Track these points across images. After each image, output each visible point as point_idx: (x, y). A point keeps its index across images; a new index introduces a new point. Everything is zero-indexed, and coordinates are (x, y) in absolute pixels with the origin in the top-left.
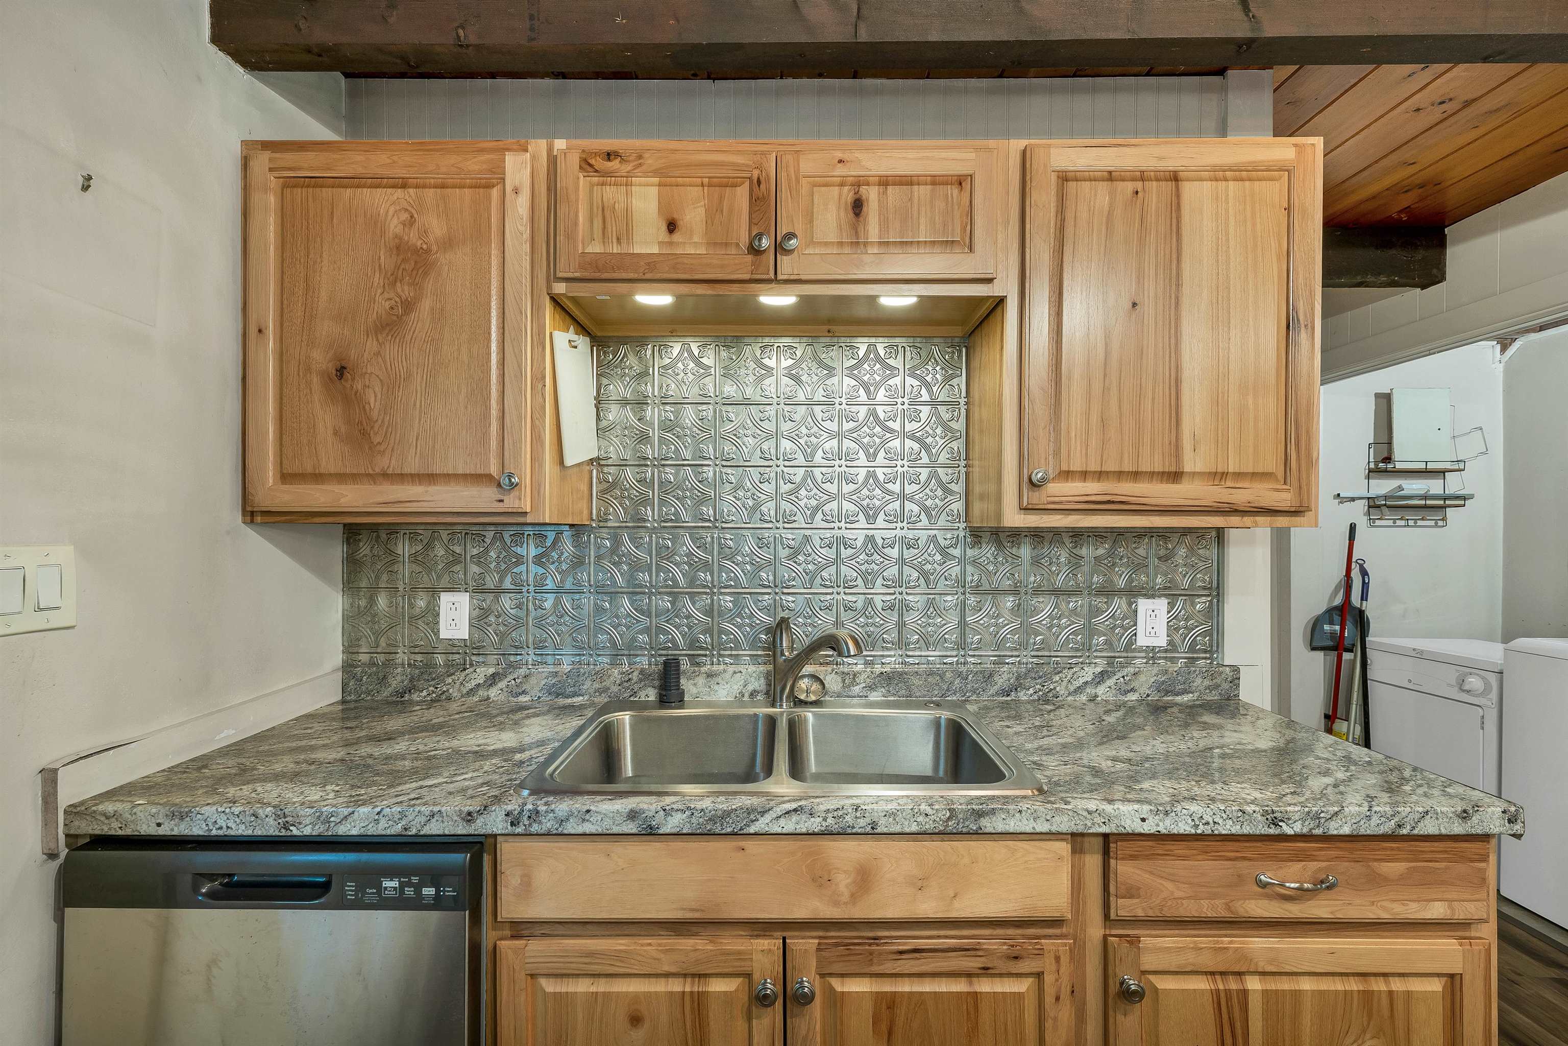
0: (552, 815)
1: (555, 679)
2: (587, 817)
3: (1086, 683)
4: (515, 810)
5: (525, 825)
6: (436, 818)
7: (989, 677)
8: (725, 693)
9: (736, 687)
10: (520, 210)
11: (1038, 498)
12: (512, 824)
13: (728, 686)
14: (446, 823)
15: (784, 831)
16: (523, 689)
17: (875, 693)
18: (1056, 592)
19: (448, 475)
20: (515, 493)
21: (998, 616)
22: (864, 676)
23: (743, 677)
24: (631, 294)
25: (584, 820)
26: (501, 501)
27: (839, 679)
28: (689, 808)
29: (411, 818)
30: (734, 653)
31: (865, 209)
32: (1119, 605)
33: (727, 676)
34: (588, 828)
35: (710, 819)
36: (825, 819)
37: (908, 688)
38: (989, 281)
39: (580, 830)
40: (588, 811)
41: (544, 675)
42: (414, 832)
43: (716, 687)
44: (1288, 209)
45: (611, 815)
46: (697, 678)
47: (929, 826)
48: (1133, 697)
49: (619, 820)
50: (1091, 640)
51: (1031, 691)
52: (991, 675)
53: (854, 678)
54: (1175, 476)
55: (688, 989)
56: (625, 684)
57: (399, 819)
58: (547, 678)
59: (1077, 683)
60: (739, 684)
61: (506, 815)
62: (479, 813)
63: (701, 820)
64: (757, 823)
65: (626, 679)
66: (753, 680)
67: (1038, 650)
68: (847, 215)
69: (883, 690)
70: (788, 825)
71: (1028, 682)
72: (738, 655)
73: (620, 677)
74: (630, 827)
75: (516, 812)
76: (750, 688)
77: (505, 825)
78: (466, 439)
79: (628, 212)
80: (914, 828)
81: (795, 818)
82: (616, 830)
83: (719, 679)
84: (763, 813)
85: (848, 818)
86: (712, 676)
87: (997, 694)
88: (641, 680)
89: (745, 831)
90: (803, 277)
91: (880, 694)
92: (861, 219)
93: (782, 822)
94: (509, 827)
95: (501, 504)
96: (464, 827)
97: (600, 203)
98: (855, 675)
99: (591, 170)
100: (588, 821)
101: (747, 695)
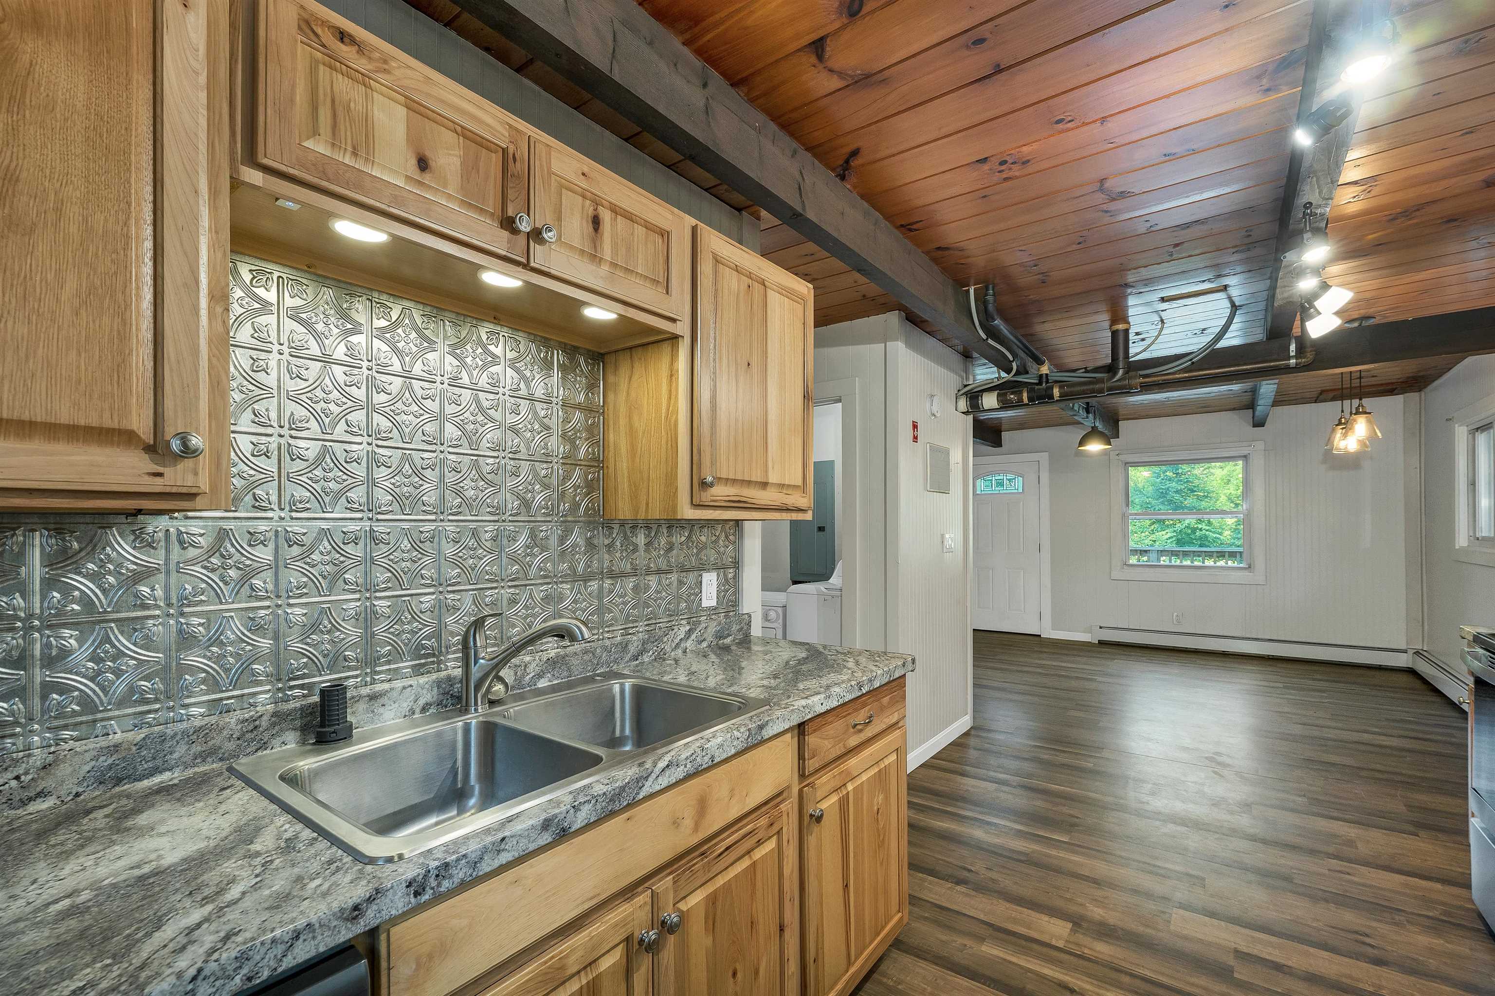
0: (464, 861)
1: (115, 757)
2: (503, 846)
3: (681, 640)
4: (419, 875)
5: (433, 888)
6: (302, 937)
7: (624, 646)
8: (391, 714)
9: (405, 705)
10: (193, 35)
11: (707, 496)
12: (417, 894)
13: (396, 705)
14: (320, 937)
15: (662, 787)
16: (38, 789)
17: (542, 680)
18: (659, 572)
19: (32, 424)
20: (189, 463)
21: (626, 595)
22: (533, 665)
23: (413, 692)
24: (332, 215)
25: (499, 851)
26: (160, 475)
27: (512, 673)
28: (594, 797)
29: (258, 958)
30: (392, 666)
31: (601, 227)
32: (691, 578)
33: (395, 694)
34: (505, 857)
35: (610, 801)
36: (686, 767)
37: (569, 669)
38: (674, 320)
39: (496, 864)
40: (503, 839)
41: (88, 756)
42: (266, 974)
43: (381, 710)
44: (804, 324)
45: (526, 833)
46: (356, 705)
47: (740, 748)
48: (705, 644)
49: (534, 835)
50: (678, 606)
51: (651, 652)
52: (627, 645)
53: (525, 670)
54: (764, 485)
55: (584, 982)
56: (249, 736)
57: (235, 970)
58: (96, 758)
59: (677, 641)
60: (409, 700)
61: (407, 887)
62: (370, 900)
63: (604, 804)
64: (644, 789)
65: (251, 727)
66: (425, 692)
67: (649, 619)
68: (589, 228)
69: (549, 675)
70: (664, 782)
71: (649, 646)
72: (397, 668)
73: (239, 727)
74: (545, 838)
75: (421, 877)
76: (422, 702)
77: (407, 900)
78: (78, 367)
79: (367, 120)
80: (733, 751)
81: (667, 773)
82: (532, 846)
83: (384, 700)
84: (646, 778)
85: (698, 759)
86: (376, 697)
87: (630, 660)
88: (273, 725)
89: (637, 799)
90: (553, 272)
91: (547, 679)
92: (598, 235)
93: (660, 779)
94: (413, 900)
95: (158, 480)
96: (347, 928)
97: (329, 91)
98: (526, 666)
99: (316, 40)
100: (503, 850)
101: (418, 710)
